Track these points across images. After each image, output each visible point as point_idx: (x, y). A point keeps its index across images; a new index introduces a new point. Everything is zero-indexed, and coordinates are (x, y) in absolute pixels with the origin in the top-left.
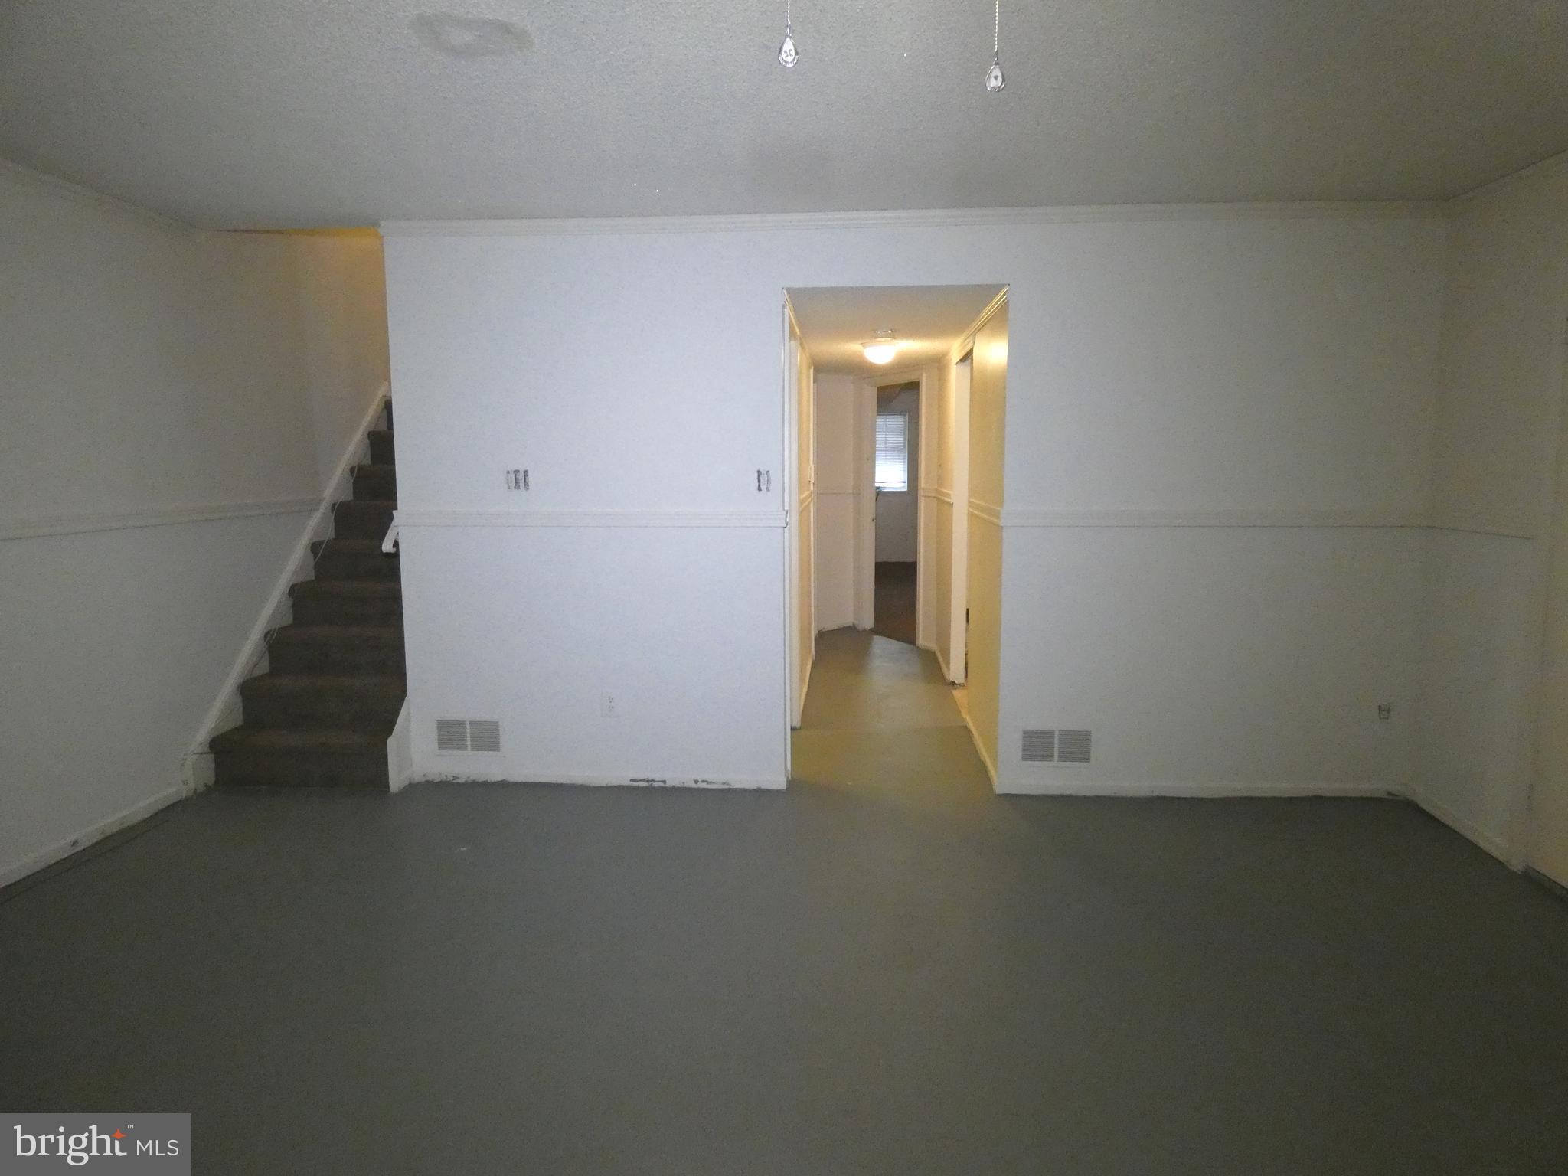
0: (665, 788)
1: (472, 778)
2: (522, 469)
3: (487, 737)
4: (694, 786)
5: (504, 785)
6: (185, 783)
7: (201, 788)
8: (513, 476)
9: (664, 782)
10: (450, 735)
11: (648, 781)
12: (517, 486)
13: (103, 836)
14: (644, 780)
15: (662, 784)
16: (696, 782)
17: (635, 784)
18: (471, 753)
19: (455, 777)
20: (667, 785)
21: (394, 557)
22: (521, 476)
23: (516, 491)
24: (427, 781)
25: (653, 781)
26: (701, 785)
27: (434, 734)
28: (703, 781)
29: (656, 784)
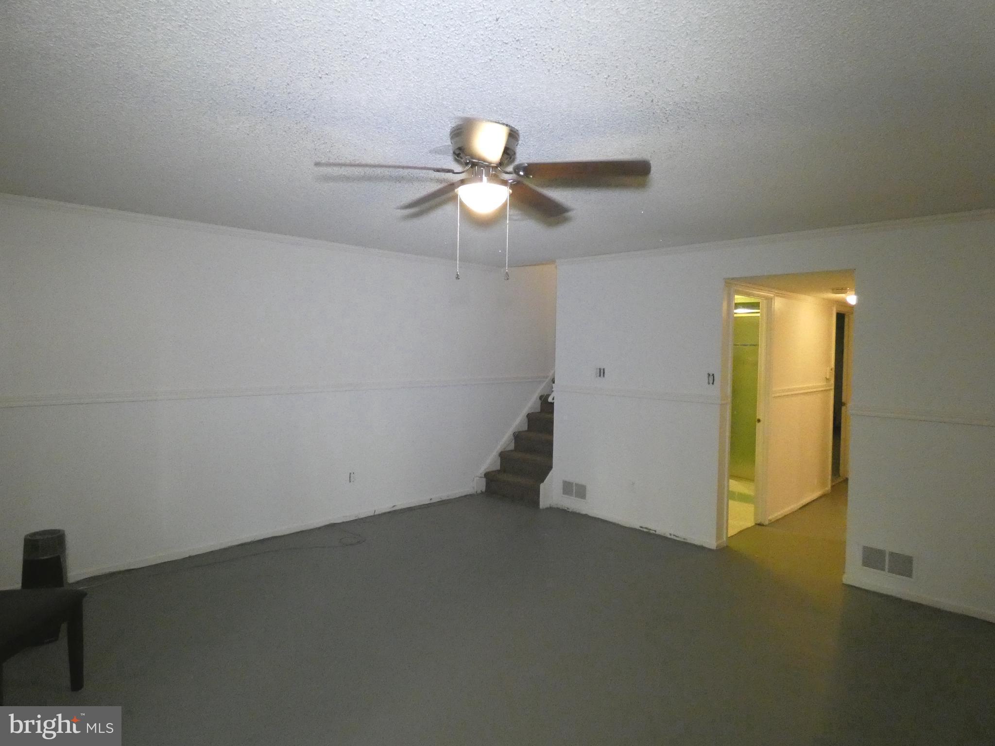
0: (656, 535)
1: (575, 510)
2: (602, 368)
3: (581, 492)
4: (669, 537)
5: (586, 516)
6: (474, 488)
7: (479, 492)
8: (599, 370)
9: (655, 531)
10: (568, 488)
11: (648, 529)
12: (600, 376)
13: (440, 500)
14: (646, 528)
15: (654, 532)
16: (670, 534)
17: (641, 529)
18: (574, 498)
19: (568, 508)
20: (657, 533)
21: (552, 404)
22: (602, 371)
23: (599, 378)
24: (557, 508)
25: (650, 529)
26: (672, 537)
27: (561, 485)
28: (674, 535)
29: (651, 532)
